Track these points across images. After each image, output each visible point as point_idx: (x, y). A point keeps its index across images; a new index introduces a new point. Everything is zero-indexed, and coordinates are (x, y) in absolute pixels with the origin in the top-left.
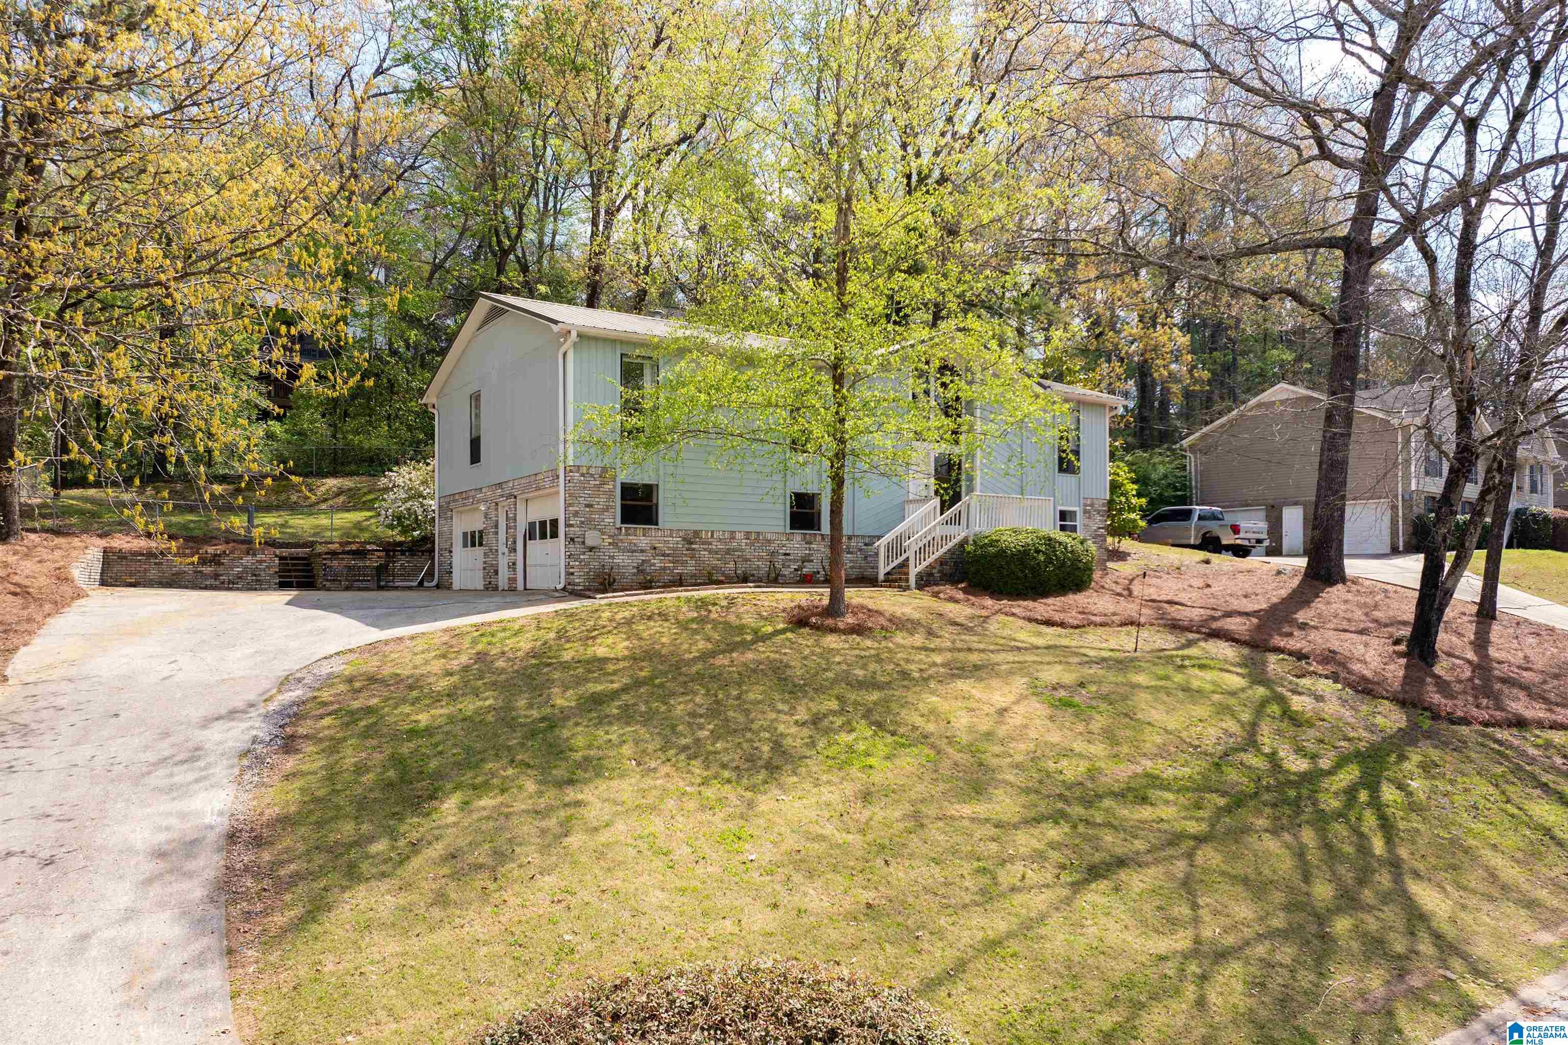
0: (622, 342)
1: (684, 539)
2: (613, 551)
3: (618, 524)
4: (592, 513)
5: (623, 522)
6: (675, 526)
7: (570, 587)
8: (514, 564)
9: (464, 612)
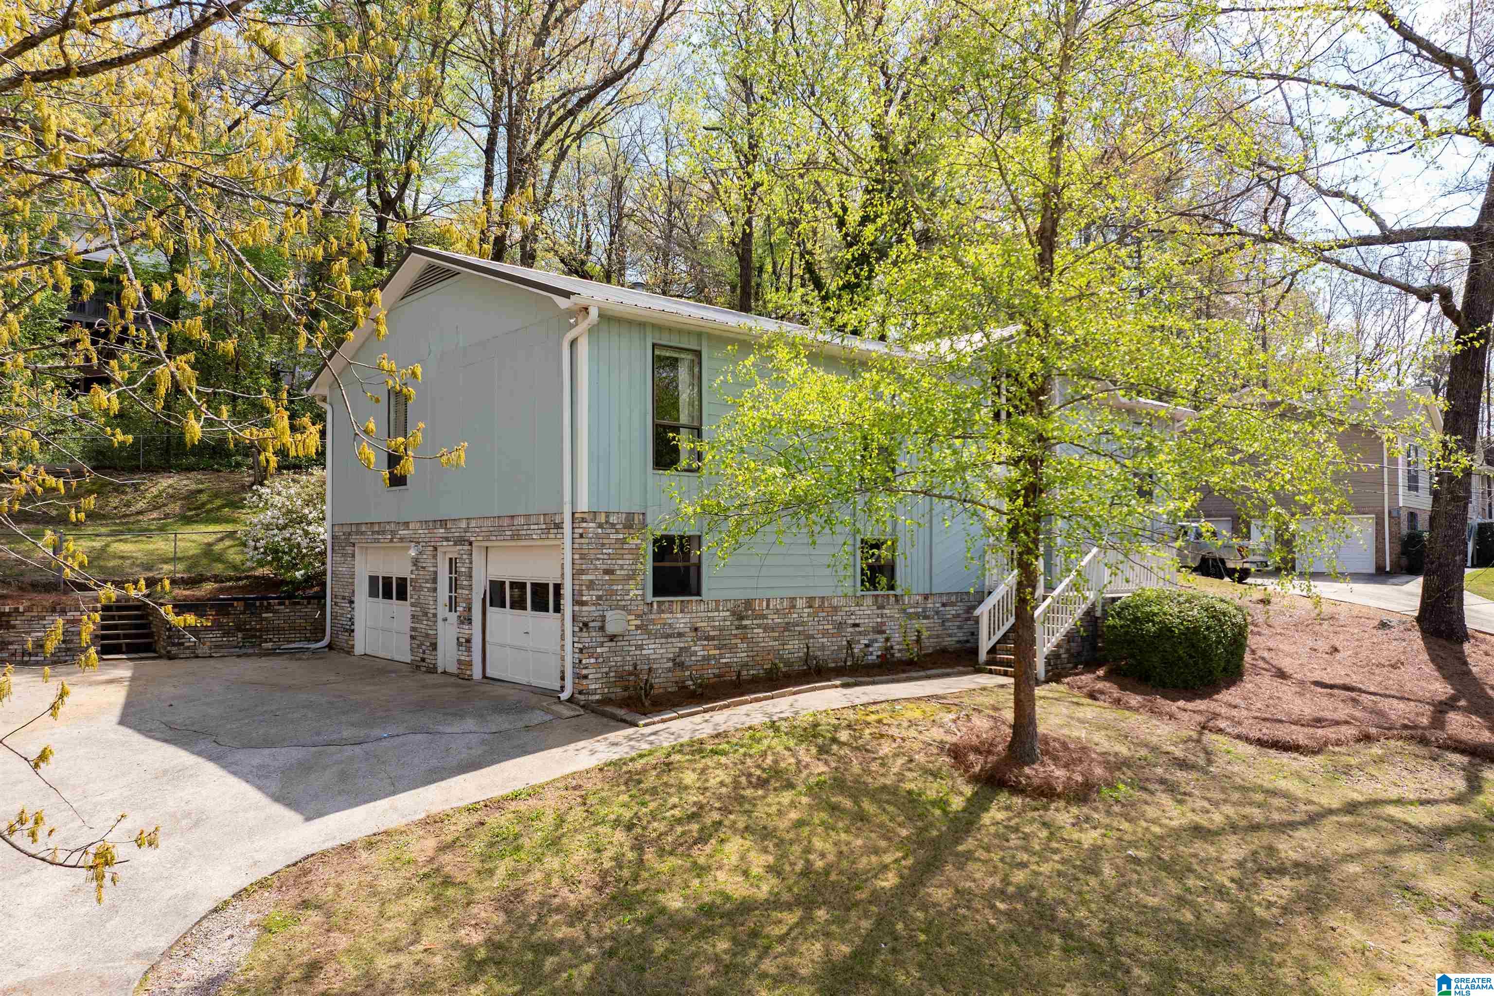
0: (654, 326)
1: (733, 613)
2: (639, 637)
3: (650, 598)
4: (612, 582)
5: (655, 594)
6: (721, 595)
7: (582, 697)
8: (468, 641)
9: (434, 762)
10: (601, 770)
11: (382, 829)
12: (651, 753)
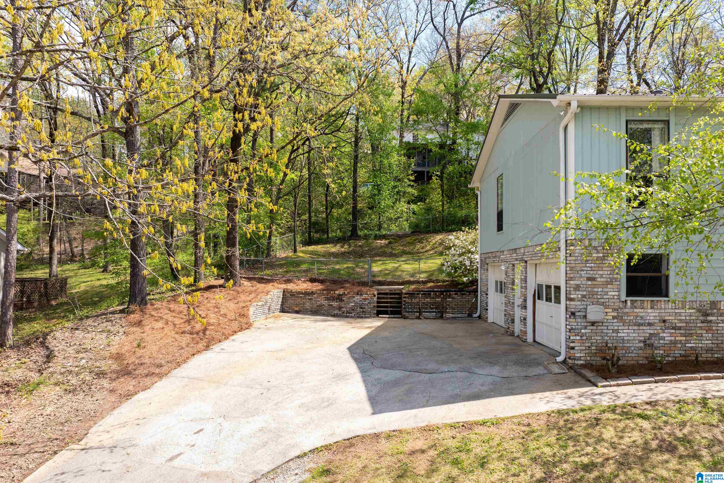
1: (699, 311)
2: (616, 325)
3: (623, 297)
4: (595, 286)
5: (628, 295)
6: (688, 298)
7: (570, 361)
8: (525, 319)
9: (457, 391)
10: (549, 415)
11: (399, 429)
12: (590, 409)
